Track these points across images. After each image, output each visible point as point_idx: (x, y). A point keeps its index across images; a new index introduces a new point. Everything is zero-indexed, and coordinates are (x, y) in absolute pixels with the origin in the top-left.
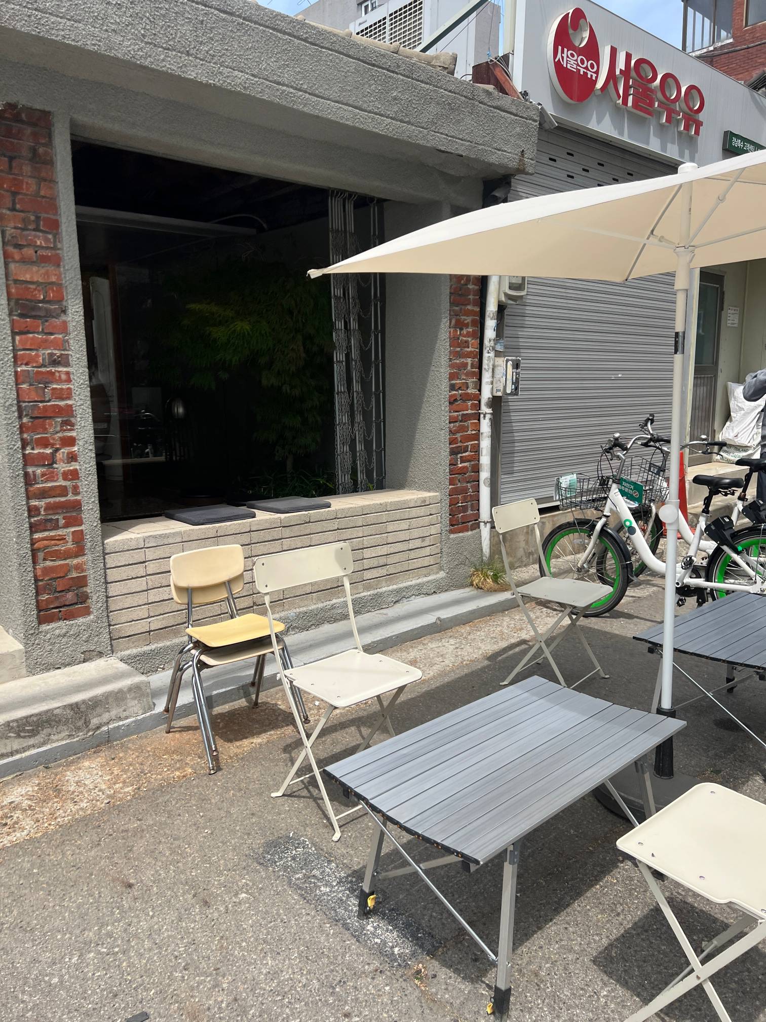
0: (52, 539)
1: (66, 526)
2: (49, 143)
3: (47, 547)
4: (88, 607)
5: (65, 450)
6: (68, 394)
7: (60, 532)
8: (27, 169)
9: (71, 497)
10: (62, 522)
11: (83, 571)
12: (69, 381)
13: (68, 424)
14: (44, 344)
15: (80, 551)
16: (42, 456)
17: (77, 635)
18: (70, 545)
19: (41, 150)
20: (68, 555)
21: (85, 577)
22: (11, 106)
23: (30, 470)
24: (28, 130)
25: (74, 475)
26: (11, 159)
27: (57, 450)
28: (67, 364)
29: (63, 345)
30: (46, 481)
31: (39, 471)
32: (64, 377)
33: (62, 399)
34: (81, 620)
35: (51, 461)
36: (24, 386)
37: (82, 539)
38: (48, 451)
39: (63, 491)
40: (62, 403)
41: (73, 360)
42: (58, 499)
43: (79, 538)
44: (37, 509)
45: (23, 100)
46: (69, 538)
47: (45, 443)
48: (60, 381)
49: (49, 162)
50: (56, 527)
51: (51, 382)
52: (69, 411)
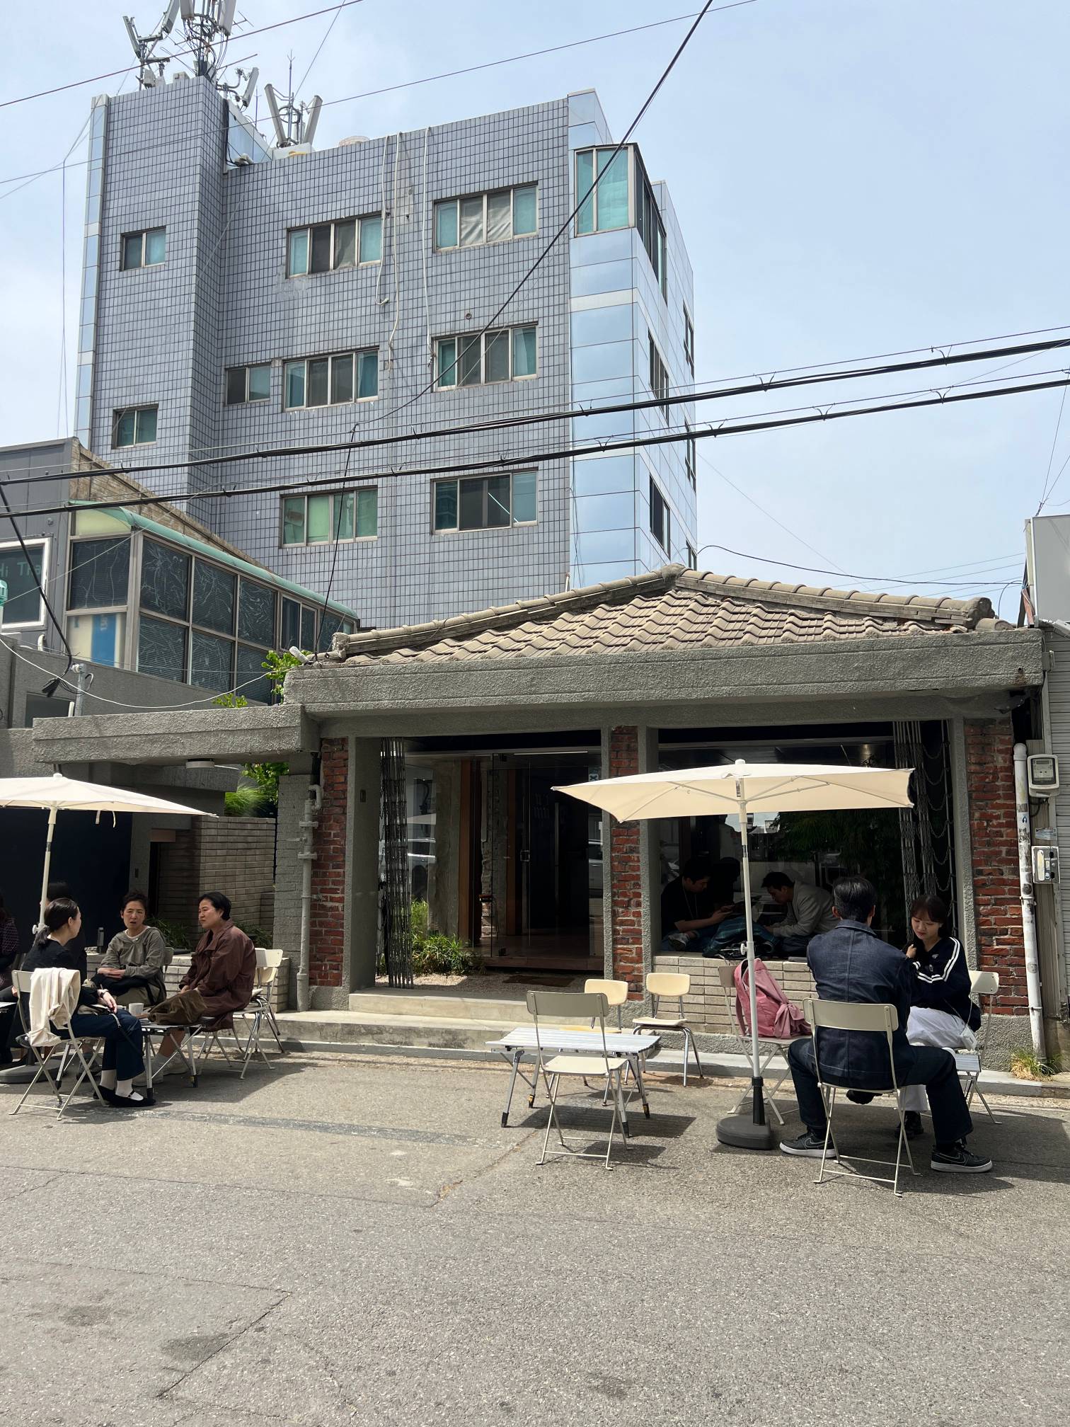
0: (624, 949)
1: (633, 943)
2: (636, 741)
3: (622, 954)
4: (642, 995)
5: (635, 900)
6: (638, 869)
7: (629, 946)
8: (624, 755)
9: (636, 927)
10: (631, 941)
11: (641, 972)
12: (638, 861)
13: (637, 885)
14: (627, 841)
15: (639, 961)
16: (622, 902)
17: (634, 1010)
18: (634, 955)
19: (632, 745)
20: (632, 961)
21: (641, 976)
22: (619, 727)
23: (616, 908)
24: (626, 736)
25: (638, 914)
26: (617, 752)
27: (631, 899)
28: (638, 853)
29: (637, 842)
30: (624, 916)
31: (621, 910)
32: (636, 859)
33: (635, 871)
34: (637, 1002)
35: (628, 905)
36: (616, 863)
37: (641, 952)
38: (626, 899)
39: (632, 923)
40: (634, 873)
41: (641, 850)
42: (629, 927)
43: (639, 951)
44: (618, 931)
45: (623, 724)
46: (634, 951)
47: (624, 895)
48: (633, 861)
49: (636, 750)
50: (628, 943)
51: (629, 861)
52: (638, 877)
